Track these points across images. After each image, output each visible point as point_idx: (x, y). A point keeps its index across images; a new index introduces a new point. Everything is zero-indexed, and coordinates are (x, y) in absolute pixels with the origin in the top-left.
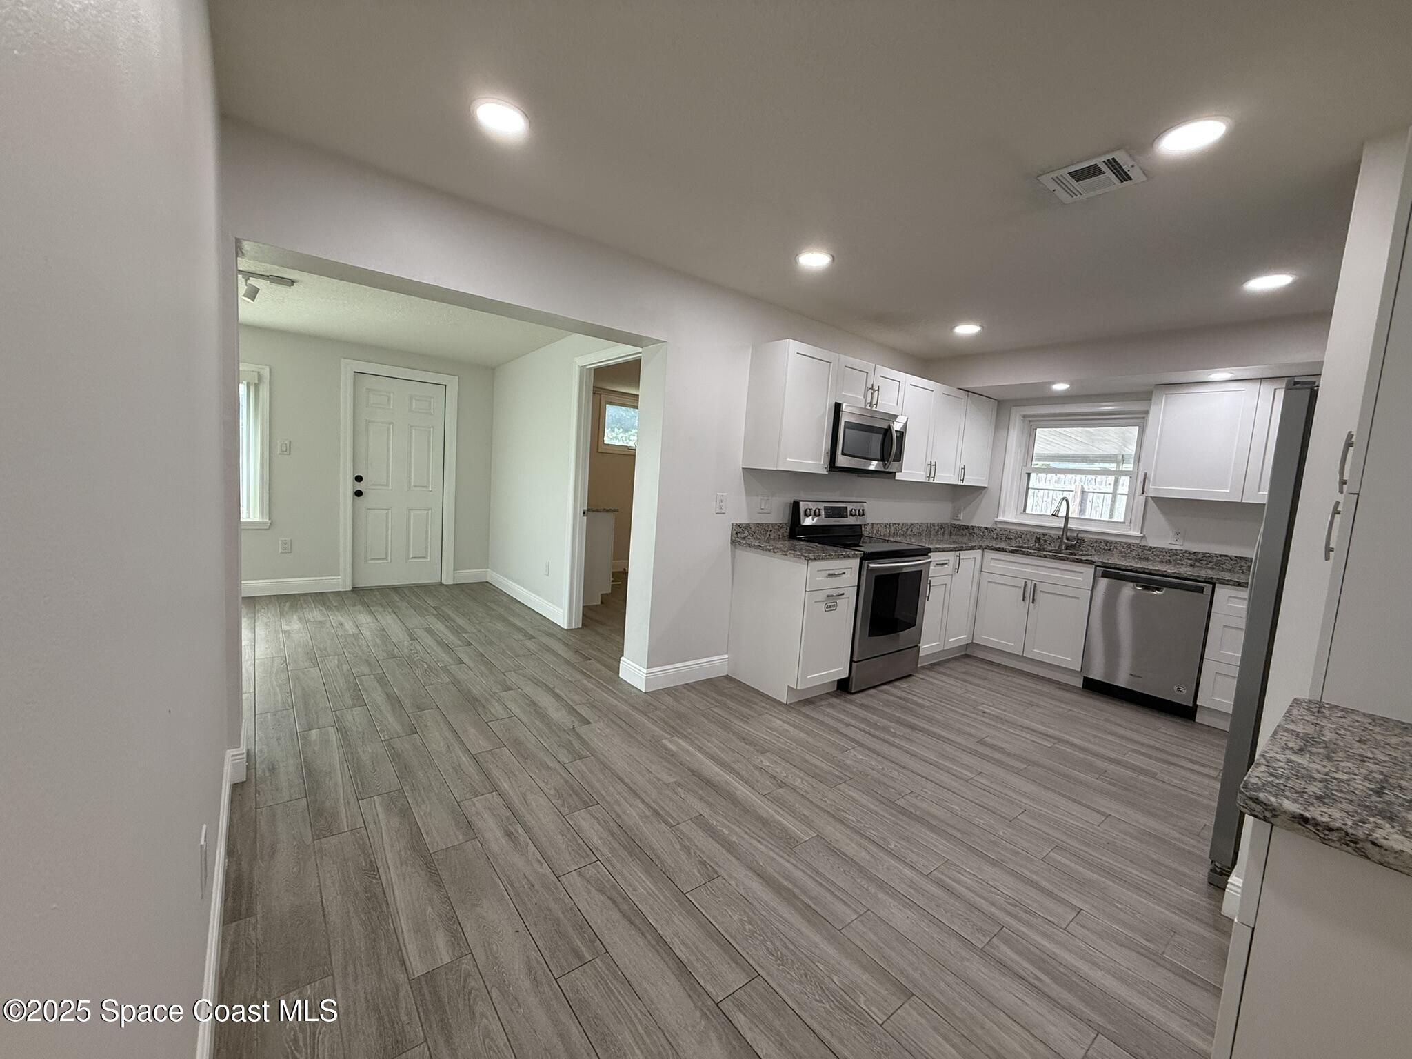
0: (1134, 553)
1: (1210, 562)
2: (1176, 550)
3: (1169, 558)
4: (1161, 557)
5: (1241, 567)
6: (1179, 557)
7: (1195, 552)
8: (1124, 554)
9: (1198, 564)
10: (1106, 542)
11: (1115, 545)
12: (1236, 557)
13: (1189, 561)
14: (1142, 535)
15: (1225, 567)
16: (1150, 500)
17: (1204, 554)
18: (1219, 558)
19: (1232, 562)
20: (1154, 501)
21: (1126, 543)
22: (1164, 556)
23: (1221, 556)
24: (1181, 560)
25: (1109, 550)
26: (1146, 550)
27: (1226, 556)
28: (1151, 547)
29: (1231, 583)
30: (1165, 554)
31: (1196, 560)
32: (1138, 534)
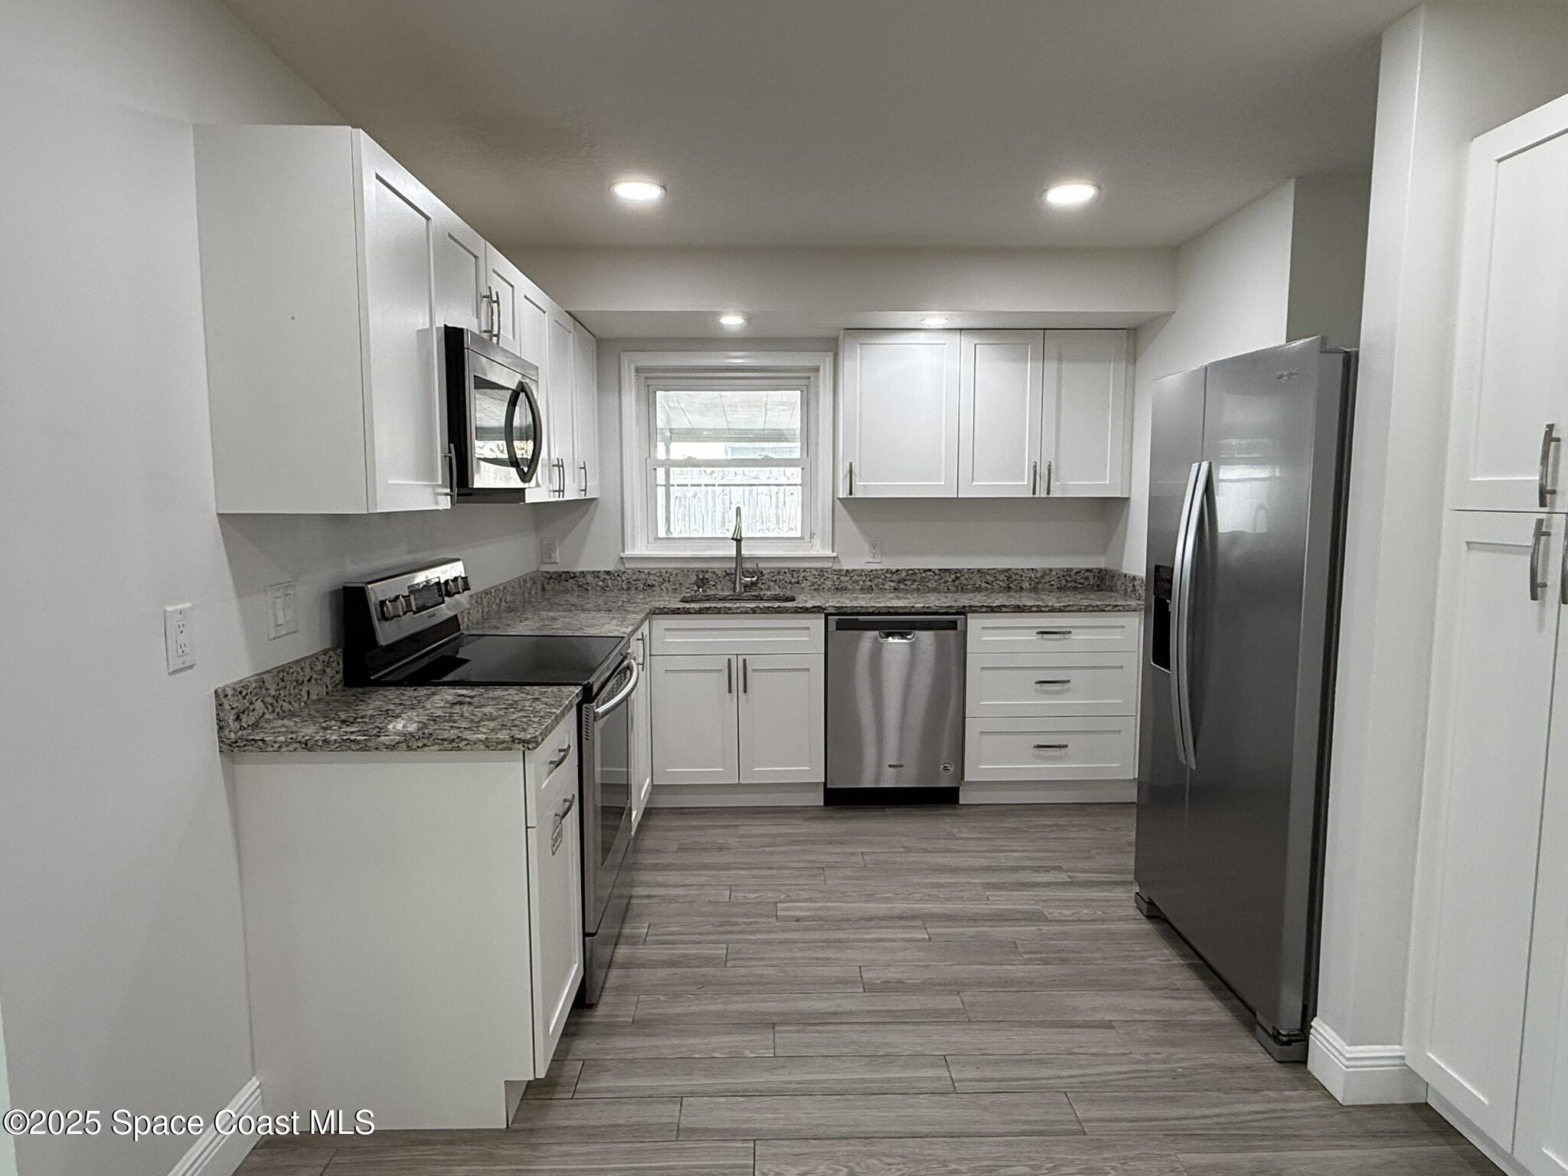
0: (829, 583)
1: (914, 581)
2: (877, 570)
3: (869, 583)
4: (861, 583)
5: (946, 582)
6: (880, 580)
7: (898, 570)
8: (816, 587)
9: (902, 586)
10: (792, 571)
11: (803, 574)
12: (940, 570)
13: (892, 584)
14: (835, 554)
15: (929, 585)
16: (837, 502)
17: (907, 571)
18: (924, 575)
19: (936, 577)
20: (842, 504)
21: (816, 569)
22: (864, 581)
23: (925, 571)
24: (883, 585)
25: (798, 583)
26: (841, 575)
27: (930, 570)
28: (847, 571)
29: (984, 609)
30: (864, 578)
31: (899, 582)
32: (829, 553)
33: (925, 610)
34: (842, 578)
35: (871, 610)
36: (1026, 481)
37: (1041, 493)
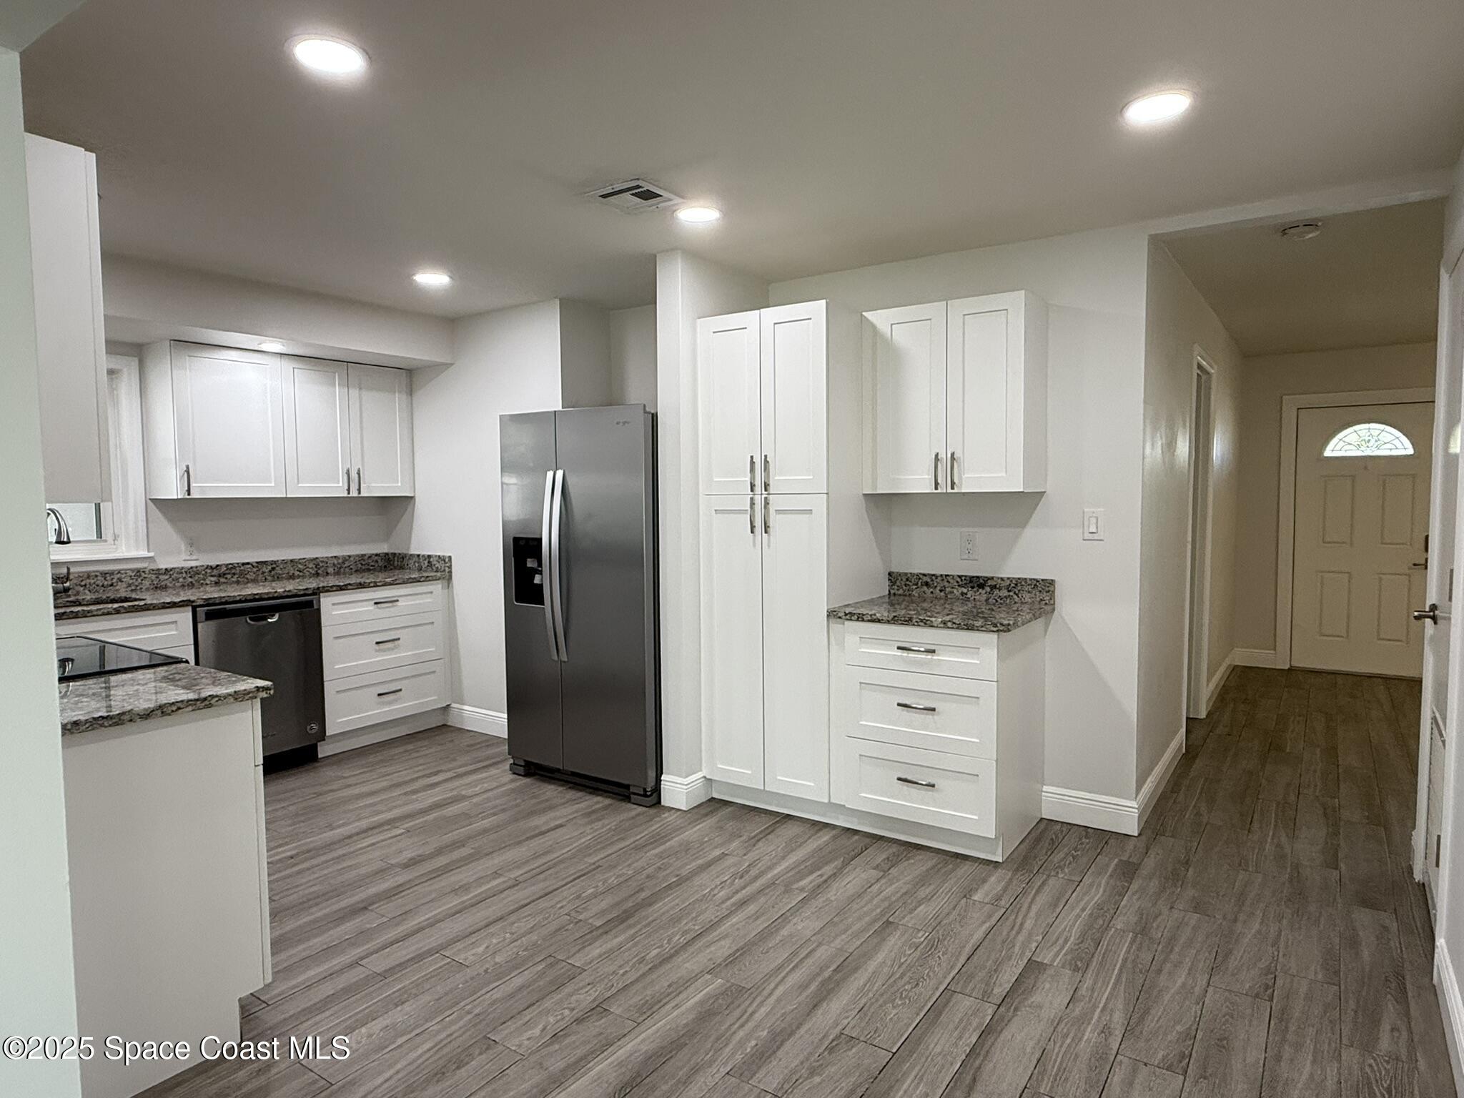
0: (147, 583)
1: (234, 574)
2: (197, 567)
3: (190, 580)
4: (181, 580)
5: (263, 573)
6: (201, 576)
7: (218, 566)
8: (133, 588)
9: (222, 580)
10: (104, 574)
11: (118, 576)
12: (257, 563)
13: (213, 579)
14: (151, 554)
15: (248, 576)
16: (149, 501)
17: (227, 565)
18: (242, 568)
19: (255, 570)
20: (155, 504)
21: (132, 570)
22: (184, 578)
23: (243, 564)
24: (204, 580)
25: (112, 585)
26: (162, 574)
27: (248, 563)
28: (166, 569)
29: (334, 589)
30: (184, 575)
31: (220, 576)
32: (144, 553)
33: (286, 594)
34: (161, 577)
35: (238, 598)
36: (342, 483)
37: (354, 493)
